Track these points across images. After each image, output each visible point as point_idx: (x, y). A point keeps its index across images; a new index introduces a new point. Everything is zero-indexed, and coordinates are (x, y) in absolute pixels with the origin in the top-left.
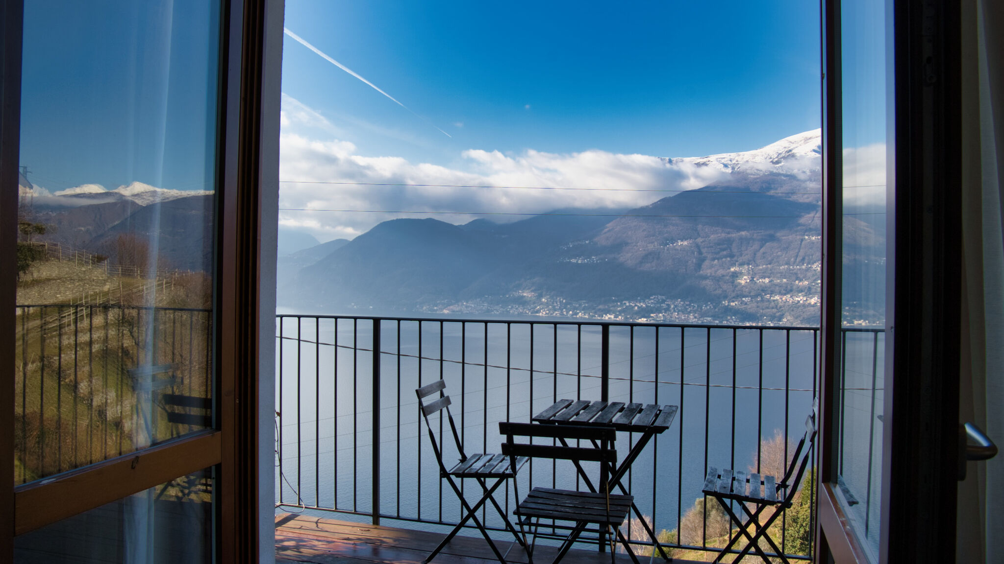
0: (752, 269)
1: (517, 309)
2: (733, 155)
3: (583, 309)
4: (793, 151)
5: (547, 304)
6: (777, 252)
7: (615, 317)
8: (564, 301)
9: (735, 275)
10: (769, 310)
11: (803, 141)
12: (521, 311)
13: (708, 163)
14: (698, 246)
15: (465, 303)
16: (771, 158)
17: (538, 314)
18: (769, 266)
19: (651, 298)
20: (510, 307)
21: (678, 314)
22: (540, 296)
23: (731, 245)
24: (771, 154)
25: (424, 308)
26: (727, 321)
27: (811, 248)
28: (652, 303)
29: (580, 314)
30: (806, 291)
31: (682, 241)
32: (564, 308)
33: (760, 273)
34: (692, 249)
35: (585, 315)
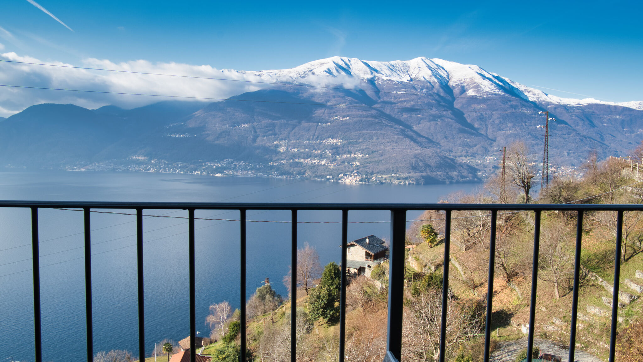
0: (287, 143)
1: (134, 168)
2: (277, 71)
3: (180, 168)
4: (313, 71)
5: (155, 165)
6: (302, 133)
7: (201, 173)
8: (167, 162)
9: (277, 146)
10: (297, 168)
11: (319, 65)
12: (137, 169)
13: (261, 75)
14: (254, 128)
15: (97, 164)
16: (300, 74)
17: (149, 171)
18: (298, 141)
19: (224, 160)
20: (129, 166)
21: (241, 171)
22: (151, 159)
23: (275, 127)
24: (300, 71)
25: (67, 167)
26: (272, 175)
27: (322, 131)
28: (225, 164)
29: (178, 171)
30: (319, 157)
31: (244, 124)
32: (167, 167)
33: (292, 145)
34: (250, 129)
35: (181, 171)
